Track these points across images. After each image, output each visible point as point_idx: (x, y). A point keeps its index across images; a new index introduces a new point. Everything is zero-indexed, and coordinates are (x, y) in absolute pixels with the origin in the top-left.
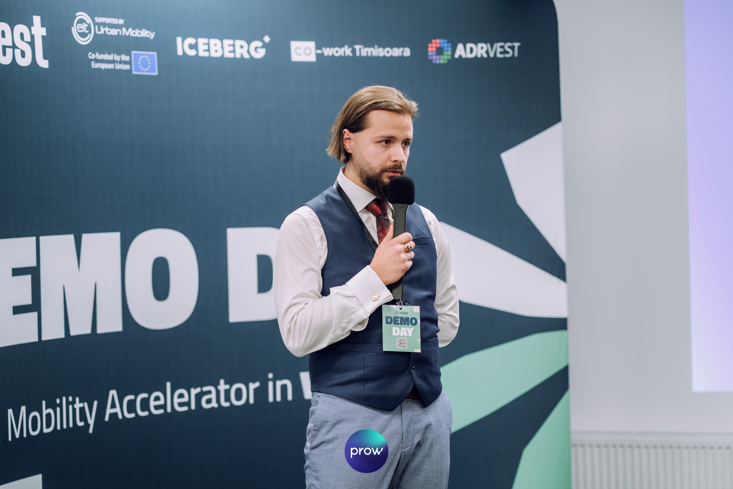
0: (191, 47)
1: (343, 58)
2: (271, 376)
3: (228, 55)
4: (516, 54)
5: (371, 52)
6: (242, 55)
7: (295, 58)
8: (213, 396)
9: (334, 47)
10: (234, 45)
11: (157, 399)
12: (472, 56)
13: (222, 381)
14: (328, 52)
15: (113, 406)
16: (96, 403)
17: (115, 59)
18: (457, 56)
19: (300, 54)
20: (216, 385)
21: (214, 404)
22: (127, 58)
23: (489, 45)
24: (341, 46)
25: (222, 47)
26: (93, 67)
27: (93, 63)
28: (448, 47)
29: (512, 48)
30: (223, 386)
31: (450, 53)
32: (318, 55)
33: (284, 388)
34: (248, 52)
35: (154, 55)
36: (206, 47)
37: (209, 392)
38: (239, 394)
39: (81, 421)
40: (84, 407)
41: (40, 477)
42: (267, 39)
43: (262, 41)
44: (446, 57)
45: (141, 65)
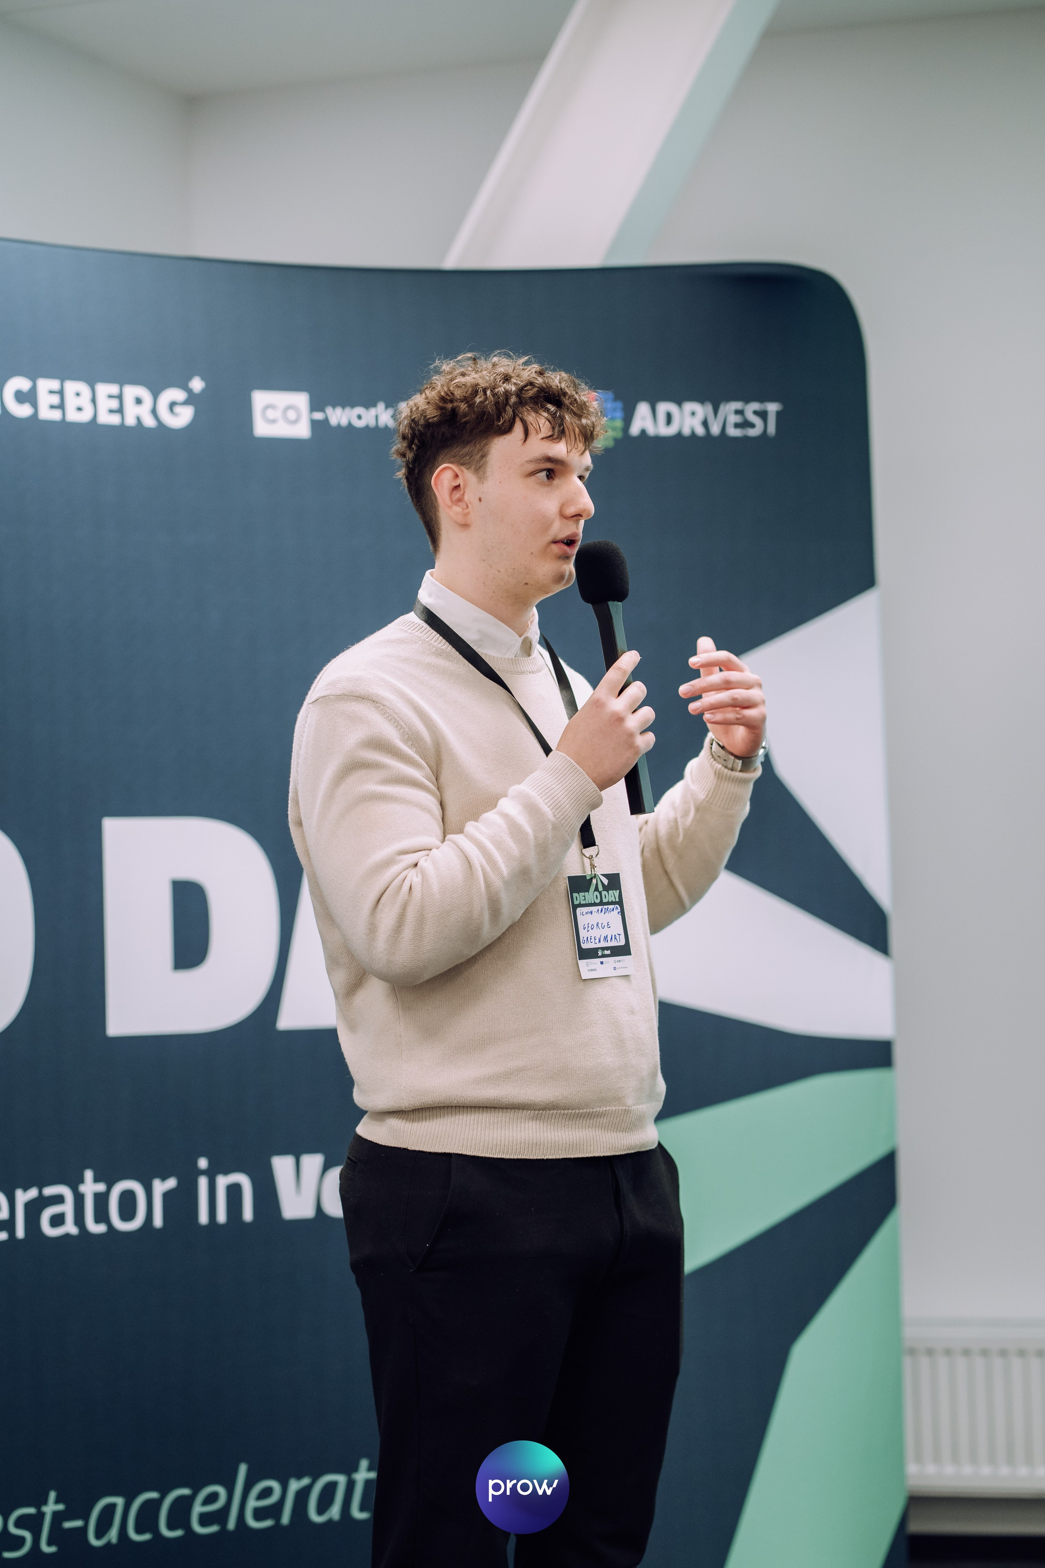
0: (21, 397)
1: (374, 432)
2: (203, 1163)
3: (106, 419)
4: (772, 429)
6: (138, 419)
7: (262, 429)
8: (68, 1208)
9: (353, 406)
10: (120, 397)
12: (673, 430)
13: (88, 1175)
14: (338, 416)
18: (635, 430)
19: (273, 421)
20: (75, 1182)
21: (70, 1227)
23: (709, 408)
24: (369, 404)
25: (94, 401)
28: (614, 410)
29: (763, 415)
30: (90, 1186)
31: (619, 424)
32: (314, 424)
33: (234, 1191)
34: (154, 412)
36: (55, 400)
37: (59, 1199)
38: (128, 1205)
42: (197, 385)
43: (186, 388)
44: (611, 434)
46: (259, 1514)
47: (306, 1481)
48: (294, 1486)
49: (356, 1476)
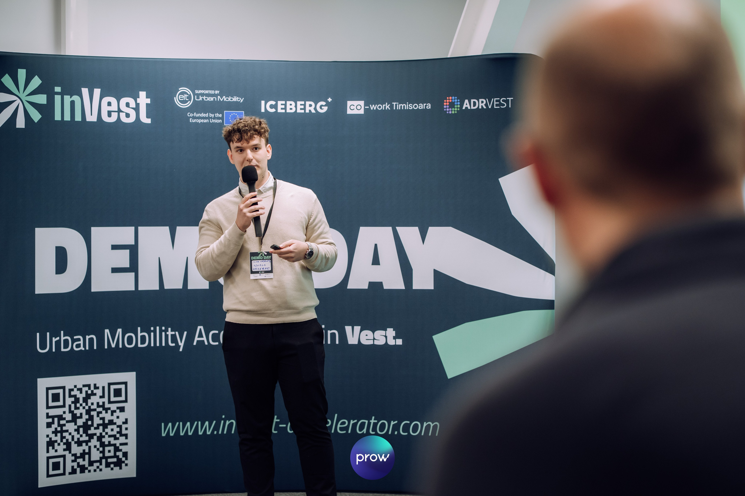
0: (271, 106)
1: (384, 111)
3: (299, 111)
4: (510, 106)
5: (404, 106)
6: (310, 111)
7: (349, 112)
9: (377, 104)
10: (304, 105)
12: (476, 107)
14: (373, 107)
15: (200, 335)
16: (185, 333)
17: (210, 116)
18: (464, 108)
19: (353, 110)
22: (220, 116)
23: (487, 99)
24: (383, 103)
25: (296, 106)
26: (190, 122)
27: (190, 119)
28: (457, 102)
29: (506, 102)
31: (459, 106)
32: (366, 110)
34: (315, 109)
35: (243, 112)
36: (283, 107)
39: (172, 343)
40: (175, 335)
41: (134, 374)
42: (330, 100)
43: (326, 101)
44: (456, 109)
45: (230, 119)
46: (341, 429)
47: (356, 421)
48: (352, 422)
49: (371, 421)
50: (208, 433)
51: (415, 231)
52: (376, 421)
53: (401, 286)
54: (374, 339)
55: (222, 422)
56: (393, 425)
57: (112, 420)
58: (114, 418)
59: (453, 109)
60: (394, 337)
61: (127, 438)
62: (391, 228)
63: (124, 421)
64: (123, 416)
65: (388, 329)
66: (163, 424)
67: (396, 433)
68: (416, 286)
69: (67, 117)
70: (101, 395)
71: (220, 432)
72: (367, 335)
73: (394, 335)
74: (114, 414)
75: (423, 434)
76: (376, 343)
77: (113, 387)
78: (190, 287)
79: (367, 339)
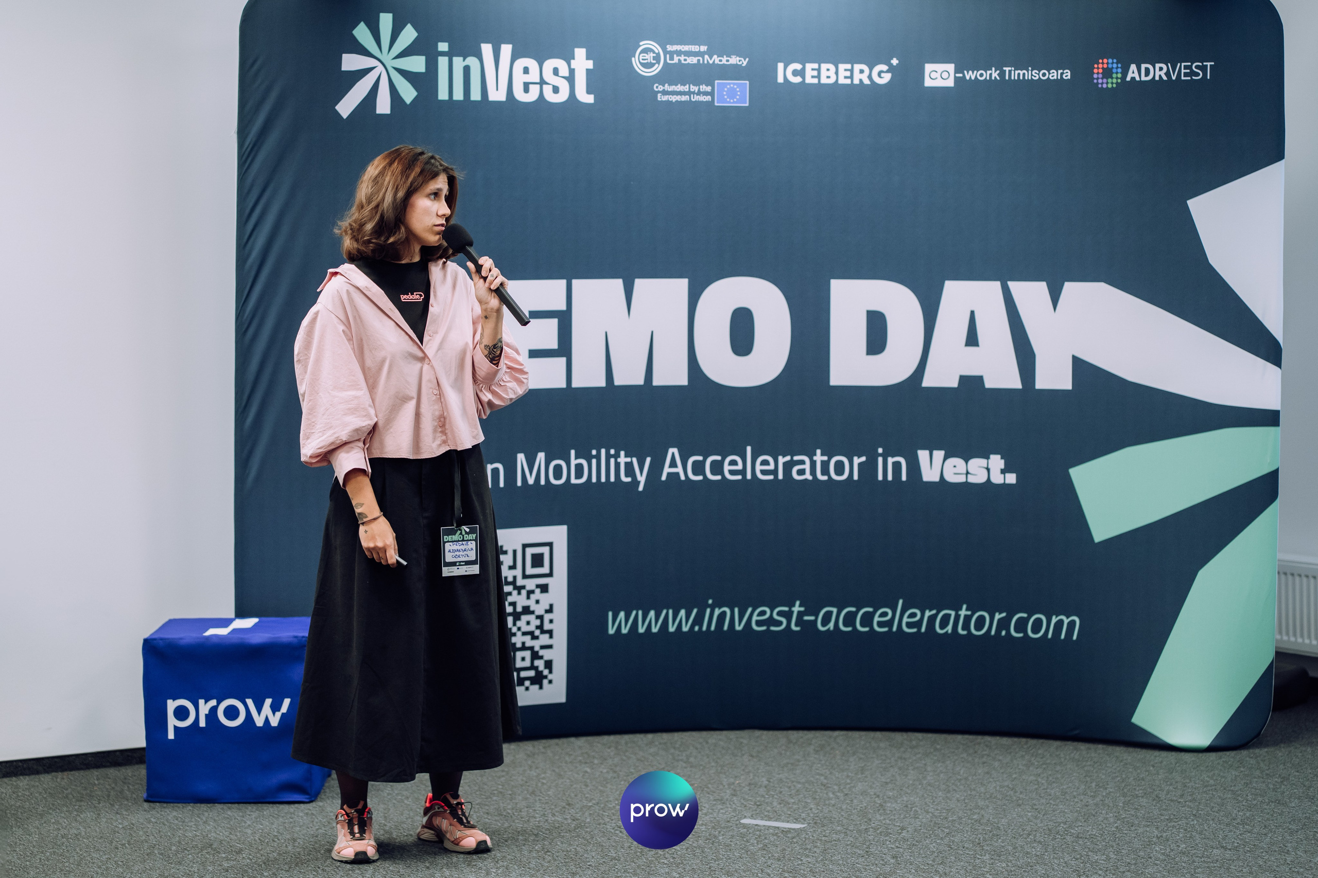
0: (795, 73)
1: (990, 82)
2: (880, 450)
3: (842, 81)
4: (1209, 75)
5: (1024, 74)
6: (861, 80)
7: (928, 83)
8: (807, 467)
9: (977, 70)
10: (851, 70)
11: (733, 463)
12: (1150, 77)
13: (819, 452)
14: (970, 75)
15: (673, 464)
16: (648, 460)
17: (692, 90)
18: (1128, 79)
19: (935, 79)
20: (811, 455)
21: (808, 476)
22: (709, 89)
23: (1169, 64)
24: (987, 68)
25: (837, 73)
26: (659, 99)
27: (659, 95)
28: (1118, 68)
29: (1203, 68)
30: (819, 458)
31: (1119, 75)
32: (957, 79)
33: (897, 466)
34: (870, 77)
35: (746, 83)
36: (815, 73)
37: (803, 462)
38: (839, 468)
39: (627, 476)
40: (631, 462)
41: (564, 528)
42: (895, 62)
43: (888, 63)
44: (1115, 81)
45: (725, 95)
46: (909, 625)
47: (934, 612)
48: (928, 613)
49: (960, 612)
50: (685, 629)
51: (1040, 289)
52: (969, 613)
53: (1015, 382)
54: (967, 473)
55: (708, 611)
56: (999, 620)
57: (528, 607)
58: (531, 603)
59: (1110, 80)
60: (1001, 470)
61: (551, 637)
62: (998, 284)
63: (548, 607)
64: (545, 600)
65: (992, 456)
66: (610, 614)
67: (1004, 633)
68: (1042, 382)
69: (458, 95)
70: (511, 564)
71: (704, 628)
72: (955, 466)
73: (1003, 467)
74: (532, 596)
75: (1050, 636)
76: (972, 479)
77: (530, 551)
78: (656, 383)
79: (955, 474)
